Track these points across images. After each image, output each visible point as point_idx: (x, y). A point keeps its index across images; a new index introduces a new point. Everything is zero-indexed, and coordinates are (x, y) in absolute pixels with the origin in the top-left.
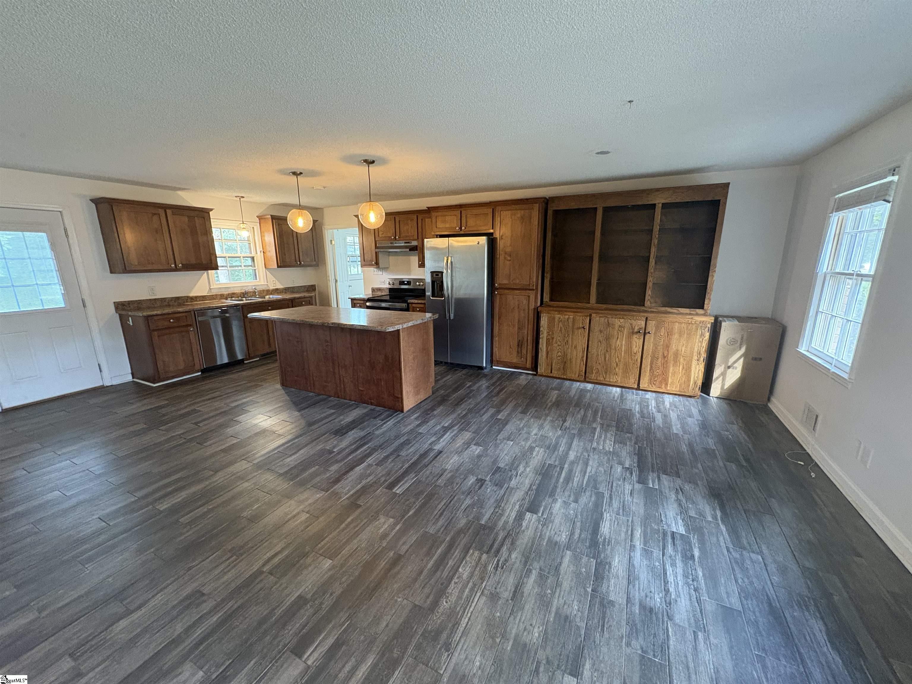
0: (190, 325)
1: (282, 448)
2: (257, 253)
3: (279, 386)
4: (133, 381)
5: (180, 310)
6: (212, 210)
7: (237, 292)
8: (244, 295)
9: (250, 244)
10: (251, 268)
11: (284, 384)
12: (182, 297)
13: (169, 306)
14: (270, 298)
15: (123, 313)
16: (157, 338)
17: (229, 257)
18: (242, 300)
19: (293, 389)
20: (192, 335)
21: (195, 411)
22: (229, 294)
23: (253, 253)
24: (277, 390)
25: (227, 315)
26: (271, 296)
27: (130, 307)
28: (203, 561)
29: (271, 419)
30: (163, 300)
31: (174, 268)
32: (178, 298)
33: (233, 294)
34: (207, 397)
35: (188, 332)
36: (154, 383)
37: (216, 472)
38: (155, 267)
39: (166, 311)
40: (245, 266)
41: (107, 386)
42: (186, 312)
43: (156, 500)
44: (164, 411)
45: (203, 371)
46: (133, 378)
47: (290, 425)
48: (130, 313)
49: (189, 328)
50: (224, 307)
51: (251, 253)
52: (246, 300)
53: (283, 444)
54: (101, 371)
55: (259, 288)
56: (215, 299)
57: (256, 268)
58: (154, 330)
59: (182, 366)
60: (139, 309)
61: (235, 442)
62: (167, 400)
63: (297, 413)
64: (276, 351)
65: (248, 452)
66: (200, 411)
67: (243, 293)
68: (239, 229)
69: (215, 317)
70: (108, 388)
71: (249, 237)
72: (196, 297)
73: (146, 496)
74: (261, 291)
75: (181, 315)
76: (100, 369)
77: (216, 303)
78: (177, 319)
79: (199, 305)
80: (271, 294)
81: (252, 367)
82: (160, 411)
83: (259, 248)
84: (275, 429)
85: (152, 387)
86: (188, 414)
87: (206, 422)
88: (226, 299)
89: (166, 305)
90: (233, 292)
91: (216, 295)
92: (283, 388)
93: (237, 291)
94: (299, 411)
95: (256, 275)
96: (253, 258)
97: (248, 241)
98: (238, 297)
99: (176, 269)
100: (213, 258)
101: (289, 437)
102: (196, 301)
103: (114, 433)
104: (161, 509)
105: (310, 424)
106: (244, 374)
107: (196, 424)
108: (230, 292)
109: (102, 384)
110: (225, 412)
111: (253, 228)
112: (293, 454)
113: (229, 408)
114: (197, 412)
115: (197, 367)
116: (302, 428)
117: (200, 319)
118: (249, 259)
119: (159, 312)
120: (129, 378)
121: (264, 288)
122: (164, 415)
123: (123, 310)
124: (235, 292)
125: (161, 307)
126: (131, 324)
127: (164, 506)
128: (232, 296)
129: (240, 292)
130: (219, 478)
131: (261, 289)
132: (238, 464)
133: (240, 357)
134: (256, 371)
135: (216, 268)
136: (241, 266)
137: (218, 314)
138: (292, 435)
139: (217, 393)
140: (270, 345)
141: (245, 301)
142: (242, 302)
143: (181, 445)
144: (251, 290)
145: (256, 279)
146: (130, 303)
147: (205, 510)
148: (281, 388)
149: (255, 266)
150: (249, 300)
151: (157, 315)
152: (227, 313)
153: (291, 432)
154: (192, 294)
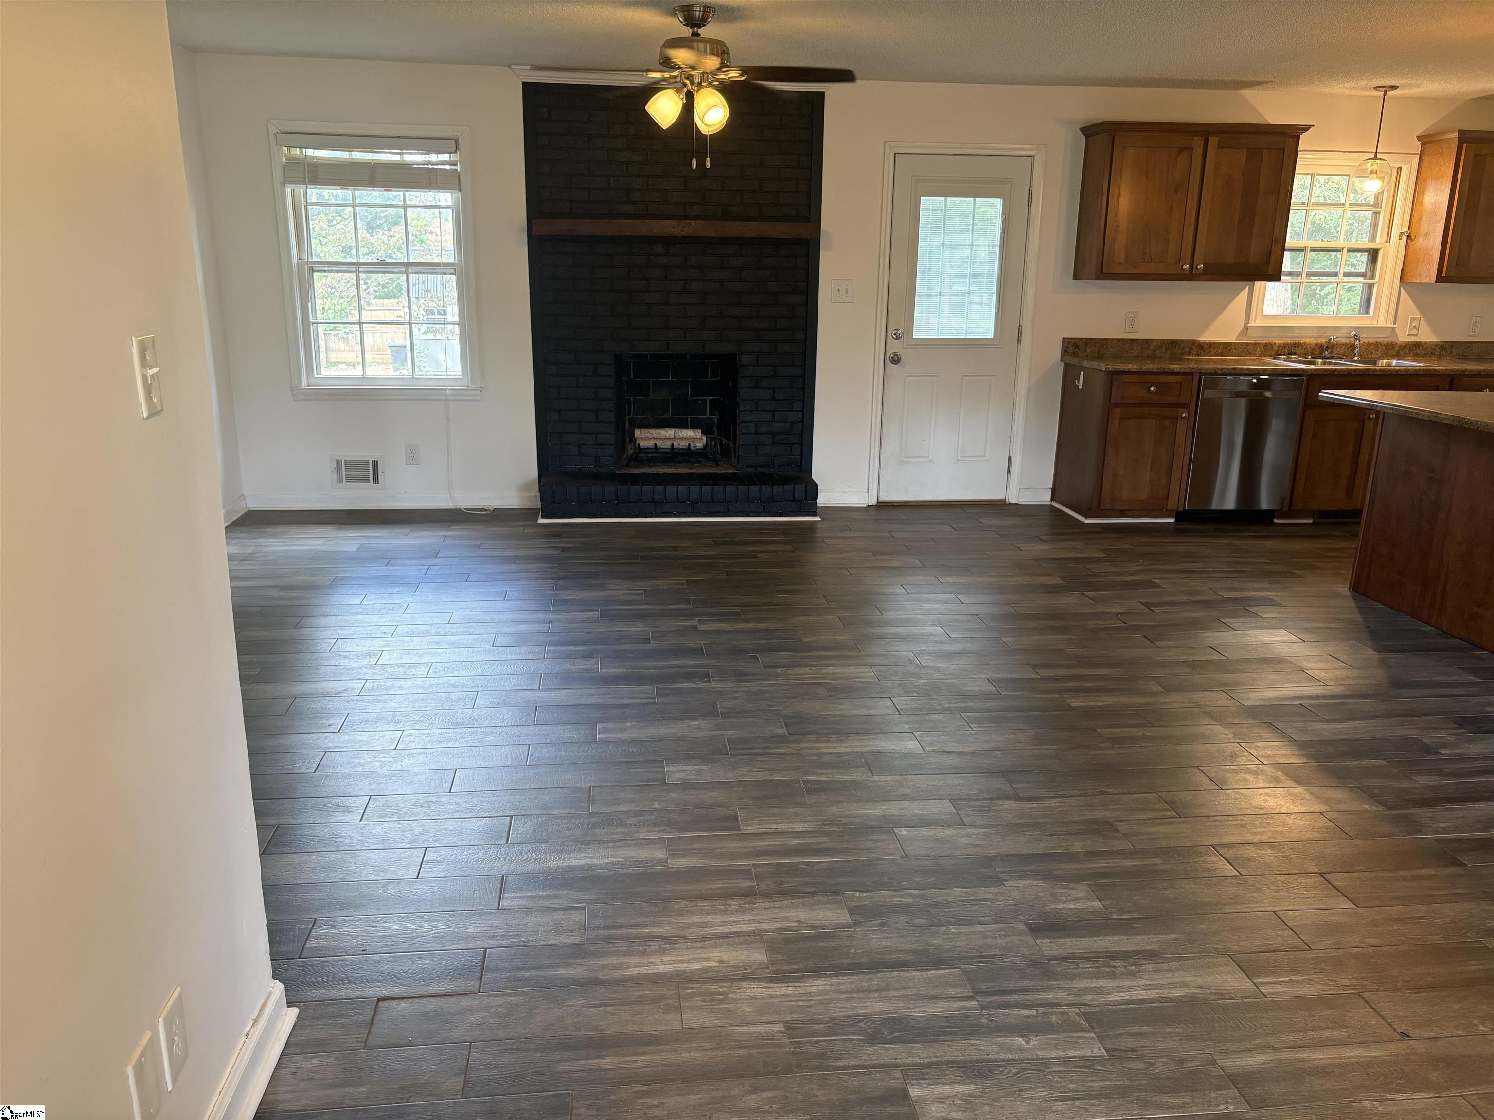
0: (1183, 406)
1: (1313, 702)
2: (1388, 240)
3: (1344, 589)
4: (1051, 505)
5: (1175, 367)
6: (1306, 128)
7: (1308, 341)
8: (1323, 350)
9: (1377, 213)
10: (1361, 279)
11: (1358, 588)
12: (1182, 341)
13: (1153, 358)
14: (1389, 365)
15: (1074, 361)
16: (1117, 421)
17: (1313, 250)
18: (1314, 363)
19: (1380, 606)
20: (1182, 426)
21: (1150, 584)
22: (1285, 345)
23: (1378, 240)
24: (1337, 596)
25: (1268, 394)
26: (1394, 362)
27: (1086, 351)
28: (1123, 794)
29: (1303, 644)
30: (1146, 343)
31: (1187, 272)
32: (1174, 343)
33: (1297, 345)
34: (1177, 567)
35: (1176, 418)
36: (1086, 517)
37: (1168, 690)
38: (1152, 268)
39: (1149, 366)
40: (1347, 274)
41: (1010, 503)
42: (1184, 374)
43: (1066, 690)
44: (1095, 568)
45: (1181, 516)
46: (1053, 499)
47: (1345, 668)
48: (1085, 364)
49: (1181, 410)
50: (1265, 372)
51: (1373, 239)
52: (1324, 363)
53: (1317, 697)
54: (1009, 471)
55: (1365, 338)
56: (1250, 354)
57: (1377, 280)
58: (1117, 405)
59: (1143, 494)
60: (1100, 357)
61: (1215, 658)
62: (1104, 551)
63: (1371, 654)
64: (1361, 511)
65: (1236, 684)
66: (1159, 587)
67: (1322, 346)
68: (1364, 174)
69: (1238, 395)
70: (1010, 507)
71: (1378, 196)
72: (1211, 345)
73: (1055, 679)
74: (1369, 344)
75: (1172, 379)
76: (1009, 467)
77: (1251, 364)
78: (1163, 388)
79: (1212, 362)
80: (1397, 356)
81: (1291, 533)
82: (1089, 566)
83: (1400, 225)
84: (1306, 664)
85: (1083, 523)
86: (1135, 585)
87: (1165, 609)
88: (1276, 356)
89: (1148, 357)
90: (1297, 340)
91: (1255, 344)
92: (1354, 597)
93: (1309, 339)
94: (1379, 651)
95: (1369, 300)
96: (1373, 254)
97: (1374, 206)
98: (1305, 355)
99: (1191, 276)
100: (1276, 249)
101: (1337, 690)
102: (1209, 354)
103: (1015, 579)
104: (1073, 705)
105: (1398, 684)
106: (1269, 544)
107: (1148, 605)
108: (1289, 341)
109: (1003, 497)
110: (1205, 602)
111: (1399, 169)
112: (1334, 721)
113: (1216, 597)
114: (1154, 587)
115: (1172, 504)
116: (1374, 685)
117: (1208, 394)
118: (1364, 257)
119: (1134, 367)
120: (1045, 497)
121: (1382, 337)
122: (1094, 575)
123: (1074, 355)
124: (1303, 341)
125: (1137, 358)
126: (1080, 387)
127: (1077, 702)
128: (1291, 350)
129: (1314, 341)
130: (1174, 701)
131: (1371, 341)
132: (1213, 694)
133: (1265, 504)
134: (1296, 545)
135: (1276, 276)
136: (1336, 274)
137: (1244, 388)
138: (1343, 688)
139: (1199, 565)
140: (1350, 491)
141: (1320, 365)
142: (1312, 367)
143: (1115, 629)
144: (1344, 341)
145: (1367, 313)
146: (1088, 342)
147: (1140, 734)
148: (1348, 594)
149: (1372, 277)
150: (1330, 363)
151: (1129, 373)
152: (1268, 389)
153: (1343, 682)
154: (1206, 337)
